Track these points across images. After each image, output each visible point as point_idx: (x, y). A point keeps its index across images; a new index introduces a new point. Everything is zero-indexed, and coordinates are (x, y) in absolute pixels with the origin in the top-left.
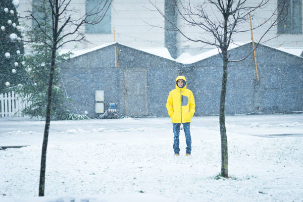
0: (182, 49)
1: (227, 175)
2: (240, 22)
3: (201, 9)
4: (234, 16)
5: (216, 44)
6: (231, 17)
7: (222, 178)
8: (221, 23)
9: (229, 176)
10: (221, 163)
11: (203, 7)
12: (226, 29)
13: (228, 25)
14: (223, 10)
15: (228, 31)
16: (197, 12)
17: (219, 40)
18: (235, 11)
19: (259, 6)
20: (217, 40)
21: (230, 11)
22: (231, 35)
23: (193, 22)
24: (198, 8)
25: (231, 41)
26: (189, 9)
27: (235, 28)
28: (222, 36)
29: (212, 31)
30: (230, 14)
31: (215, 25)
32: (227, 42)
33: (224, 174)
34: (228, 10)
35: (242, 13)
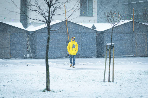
0: (29, 23)
1: (49, 89)
2: (57, 10)
3: (36, 3)
4: (54, 6)
5: (44, 21)
6: (52, 7)
7: (47, 91)
8: (47, 10)
9: (50, 90)
10: (46, 83)
11: (38, 2)
12: (49, 13)
13: (51, 11)
14: (48, 3)
15: (51, 14)
16: (34, 4)
17: (46, 19)
18: (54, 4)
19: (67, 2)
20: (45, 19)
21: (52, 4)
22: (52, 16)
23: (32, 9)
24: (35, 2)
25: (52, 20)
26: (30, 2)
27: (54, 13)
28: (47, 17)
29: (42, 14)
30: (52, 5)
31: (44, 11)
32: (50, 20)
33: (48, 89)
34: (51, 4)
35: (58, 5)
